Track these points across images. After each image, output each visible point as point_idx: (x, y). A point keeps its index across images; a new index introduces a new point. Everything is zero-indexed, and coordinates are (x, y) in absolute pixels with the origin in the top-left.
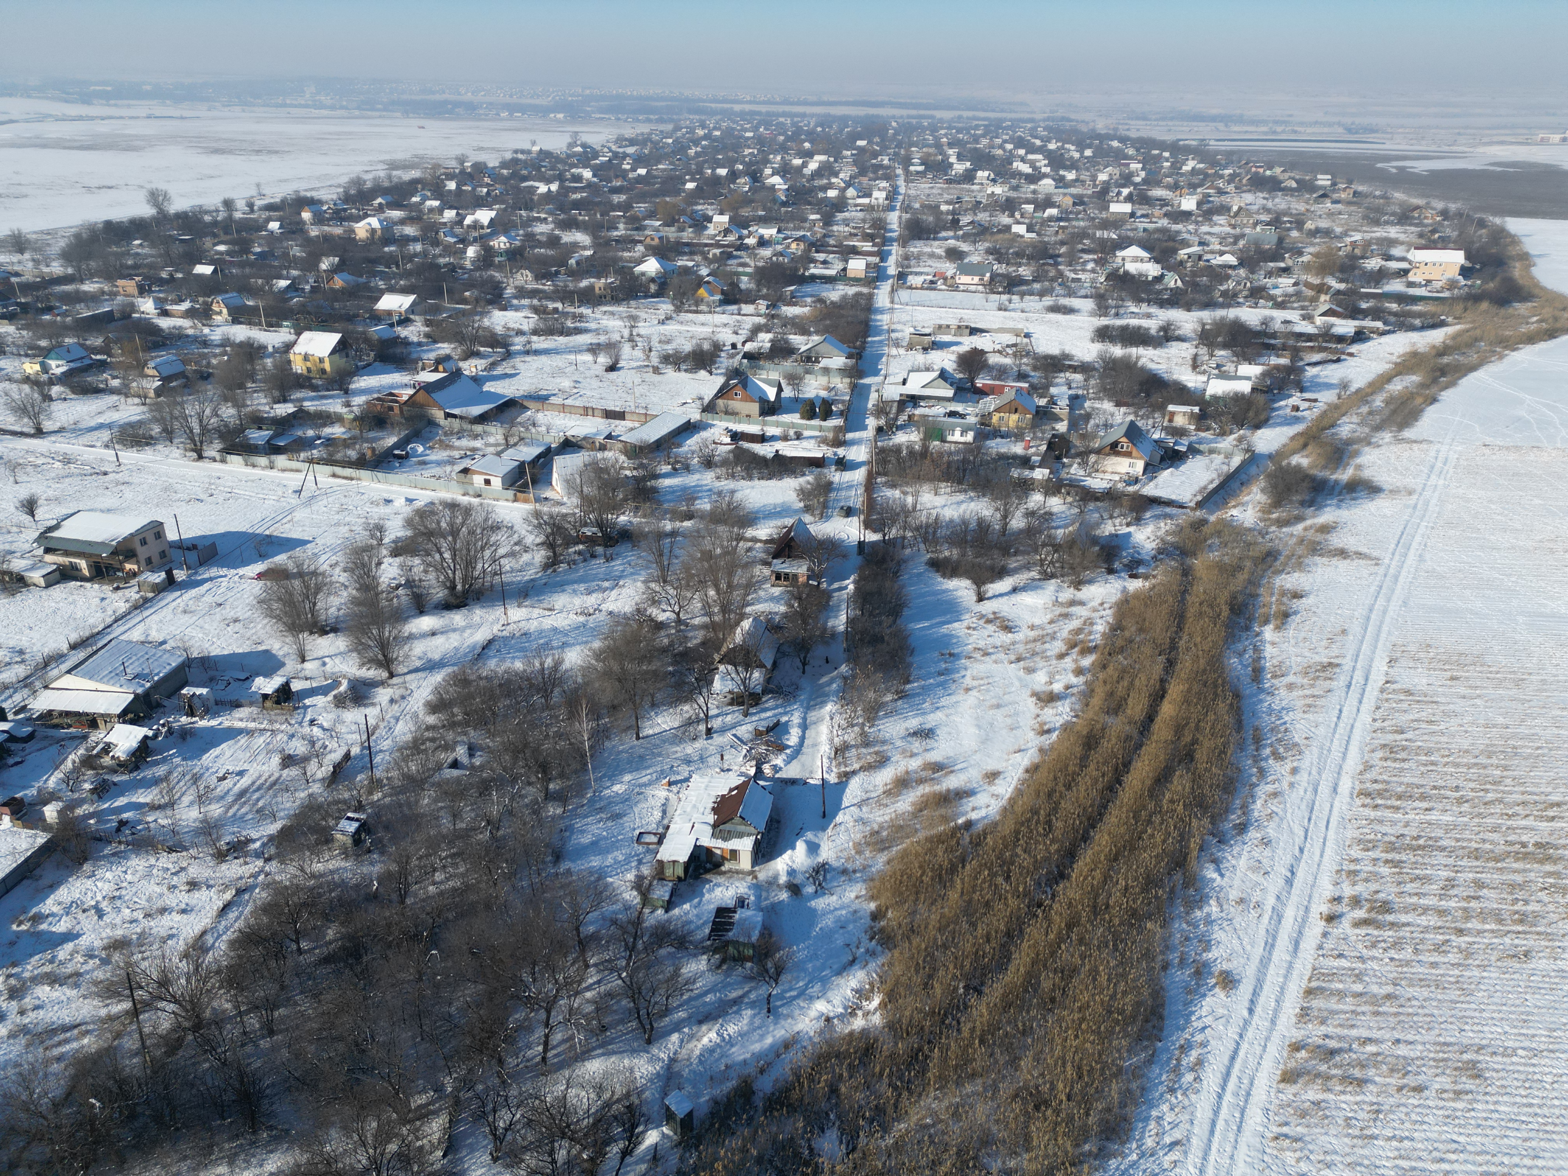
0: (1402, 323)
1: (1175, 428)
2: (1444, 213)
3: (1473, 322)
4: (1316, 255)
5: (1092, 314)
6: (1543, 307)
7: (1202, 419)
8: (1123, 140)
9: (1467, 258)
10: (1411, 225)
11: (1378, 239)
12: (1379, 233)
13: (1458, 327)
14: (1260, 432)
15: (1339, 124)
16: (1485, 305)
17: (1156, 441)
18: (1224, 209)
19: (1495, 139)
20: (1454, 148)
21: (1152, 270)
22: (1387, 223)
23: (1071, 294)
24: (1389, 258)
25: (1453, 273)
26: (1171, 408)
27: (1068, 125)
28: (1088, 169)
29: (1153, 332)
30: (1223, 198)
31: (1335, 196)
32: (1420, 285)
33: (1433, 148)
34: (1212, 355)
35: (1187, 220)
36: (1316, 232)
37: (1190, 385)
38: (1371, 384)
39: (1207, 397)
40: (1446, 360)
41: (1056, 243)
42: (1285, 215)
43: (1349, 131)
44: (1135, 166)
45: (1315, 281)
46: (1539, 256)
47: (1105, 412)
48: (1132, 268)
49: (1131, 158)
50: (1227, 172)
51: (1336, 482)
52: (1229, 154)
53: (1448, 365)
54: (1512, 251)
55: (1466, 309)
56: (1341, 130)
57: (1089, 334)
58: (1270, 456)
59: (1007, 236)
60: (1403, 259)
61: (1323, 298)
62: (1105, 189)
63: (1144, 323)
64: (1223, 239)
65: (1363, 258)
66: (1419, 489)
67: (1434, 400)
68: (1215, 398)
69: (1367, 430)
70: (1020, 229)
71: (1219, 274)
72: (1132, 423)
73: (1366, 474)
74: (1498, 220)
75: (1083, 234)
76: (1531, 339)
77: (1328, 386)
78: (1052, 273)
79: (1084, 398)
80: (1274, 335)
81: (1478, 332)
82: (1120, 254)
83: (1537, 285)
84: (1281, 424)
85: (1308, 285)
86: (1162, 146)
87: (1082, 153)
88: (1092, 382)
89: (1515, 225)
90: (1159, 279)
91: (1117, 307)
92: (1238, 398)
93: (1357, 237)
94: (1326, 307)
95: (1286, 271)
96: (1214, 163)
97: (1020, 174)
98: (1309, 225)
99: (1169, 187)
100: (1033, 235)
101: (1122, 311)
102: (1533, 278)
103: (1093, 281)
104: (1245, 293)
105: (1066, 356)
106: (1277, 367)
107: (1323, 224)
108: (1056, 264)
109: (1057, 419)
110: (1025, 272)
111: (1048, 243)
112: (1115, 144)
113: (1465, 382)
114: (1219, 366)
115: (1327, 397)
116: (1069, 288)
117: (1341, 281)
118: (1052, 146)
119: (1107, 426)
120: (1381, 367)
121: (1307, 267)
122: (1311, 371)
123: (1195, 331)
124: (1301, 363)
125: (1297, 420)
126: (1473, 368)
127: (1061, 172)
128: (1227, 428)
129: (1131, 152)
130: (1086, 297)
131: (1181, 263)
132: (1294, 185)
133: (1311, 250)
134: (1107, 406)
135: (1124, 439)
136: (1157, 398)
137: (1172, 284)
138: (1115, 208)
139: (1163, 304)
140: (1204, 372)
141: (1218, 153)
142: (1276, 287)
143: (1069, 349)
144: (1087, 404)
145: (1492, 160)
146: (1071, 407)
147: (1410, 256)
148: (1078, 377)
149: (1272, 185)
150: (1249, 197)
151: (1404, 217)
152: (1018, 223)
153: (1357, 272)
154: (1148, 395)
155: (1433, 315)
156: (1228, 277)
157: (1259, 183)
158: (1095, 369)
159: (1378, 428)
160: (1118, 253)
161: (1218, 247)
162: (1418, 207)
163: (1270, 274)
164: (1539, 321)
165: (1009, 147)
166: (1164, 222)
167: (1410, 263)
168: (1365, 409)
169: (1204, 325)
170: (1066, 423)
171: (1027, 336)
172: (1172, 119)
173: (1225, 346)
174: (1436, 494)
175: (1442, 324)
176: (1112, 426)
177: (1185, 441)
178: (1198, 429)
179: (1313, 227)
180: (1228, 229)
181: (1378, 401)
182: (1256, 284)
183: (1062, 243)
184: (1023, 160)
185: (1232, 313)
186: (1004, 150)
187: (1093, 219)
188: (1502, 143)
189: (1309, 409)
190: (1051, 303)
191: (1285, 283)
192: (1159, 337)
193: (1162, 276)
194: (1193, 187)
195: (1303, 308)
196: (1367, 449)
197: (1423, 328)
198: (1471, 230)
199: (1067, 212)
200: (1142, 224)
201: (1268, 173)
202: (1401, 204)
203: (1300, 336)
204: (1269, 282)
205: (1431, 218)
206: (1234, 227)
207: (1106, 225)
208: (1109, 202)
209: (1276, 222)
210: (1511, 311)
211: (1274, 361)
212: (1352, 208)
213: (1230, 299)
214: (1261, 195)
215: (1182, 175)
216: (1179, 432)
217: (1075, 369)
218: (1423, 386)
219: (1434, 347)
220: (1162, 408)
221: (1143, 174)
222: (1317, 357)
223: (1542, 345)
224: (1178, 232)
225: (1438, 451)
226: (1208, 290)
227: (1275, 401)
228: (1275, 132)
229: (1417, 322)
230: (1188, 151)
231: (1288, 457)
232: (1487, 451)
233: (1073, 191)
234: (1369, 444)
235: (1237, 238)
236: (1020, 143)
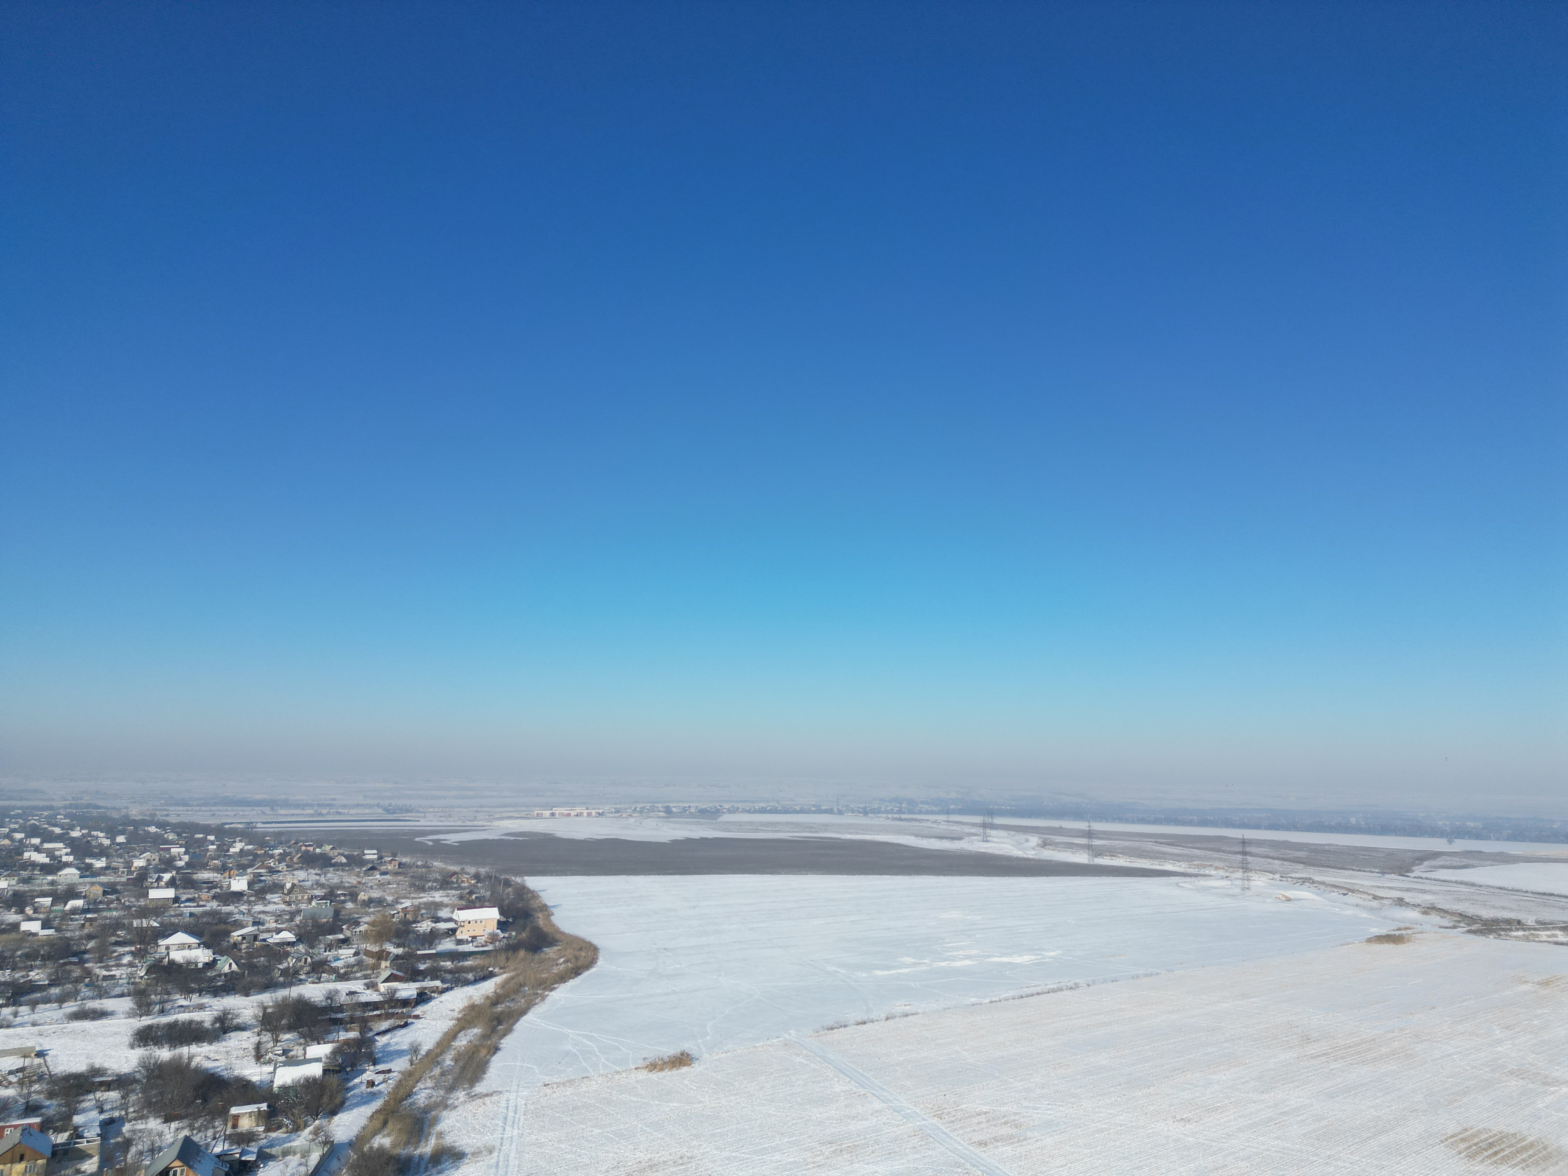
0: (457, 979)
1: (241, 1134)
2: (477, 876)
3: (516, 969)
4: (372, 924)
5: (131, 1014)
6: (566, 949)
7: (270, 1119)
8: (161, 825)
9: (501, 913)
10: (452, 889)
11: (425, 904)
12: (426, 898)
13: (504, 976)
14: (336, 1118)
15: (378, 805)
16: (522, 953)
17: (218, 1156)
18: (277, 887)
19: (505, 815)
20: (475, 823)
21: (203, 956)
22: (431, 889)
23: (102, 994)
24: (437, 920)
25: (492, 927)
26: (234, 1110)
27: (95, 812)
28: (120, 856)
29: (207, 1025)
30: (275, 877)
31: (383, 868)
32: (467, 942)
33: (459, 823)
34: (276, 1041)
35: (238, 901)
36: (370, 902)
37: (255, 1079)
38: (439, 1044)
39: (275, 1090)
40: (499, 1008)
41: (81, 938)
42: (338, 888)
43: (388, 811)
44: (176, 850)
45: (375, 949)
46: (554, 906)
47: (150, 1131)
48: (178, 956)
49: (172, 843)
50: (277, 852)
51: (421, 1157)
52: (278, 835)
53: (502, 1012)
54: (534, 904)
55: (508, 959)
56: (380, 811)
57: (127, 1039)
58: (351, 1144)
59: (13, 936)
60: (450, 920)
61: (384, 964)
62: (143, 874)
63: (196, 1016)
64: (278, 917)
65: (415, 922)
66: (498, 1145)
67: (496, 1049)
68: (284, 1089)
69: (442, 1093)
70: (34, 927)
71: (278, 952)
72: (187, 1139)
73: (448, 1140)
74: (518, 880)
75: (117, 925)
76: (563, 978)
77: (400, 1053)
78: (77, 972)
79: (121, 1120)
80: (340, 1009)
81: (521, 978)
82: (163, 942)
83: (558, 931)
84: (358, 1105)
85: (368, 953)
86: (207, 830)
87: (113, 839)
88: (133, 1098)
89: (533, 882)
90: (210, 965)
91: (162, 1002)
92: (310, 1084)
93: (407, 903)
94: (386, 974)
95: (346, 942)
96: (262, 844)
97: (34, 865)
98: (362, 896)
99: (216, 869)
100: (51, 932)
101: (168, 1006)
102: (553, 925)
103: (131, 976)
104: (307, 969)
105: (96, 1072)
106: (347, 1042)
107: (376, 894)
108: (82, 962)
109: (84, 1156)
110: (37, 975)
111: (71, 939)
112: (153, 829)
113: (518, 1026)
114: (285, 1052)
115: (400, 1065)
116: (99, 987)
117: (398, 946)
118: (76, 834)
119: (153, 1150)
120: (446, 1025)
121: (365, 936)
122: (382, 1041)
123: (255, 1017)
124: (370, 1034)
125: (373, 1096)
126: (523, 1012)
127: (88, 861)
128: (301, 1122)
129: (171, 836)
130: (122, 995)
131: (235, 945)
132: (344, 860)
133: (367, 919)
134: (154, 1124)
135: (177, 1163)
136: (216, 1102)
137: (226, 969)
138: (154, 894)
139: (216, 992)
140: (270, 1062)
141: (266, 834)
142: (337, 959)
143: (98, 1063)
144: (126, 1128)
145: (506, 831)
146: (103, 1136)
147: (455, 917)
148: (113, 1095)
149: (324, 862)
150: (301, 875)
151: (445, 883)
152: (30, 919)
153: (411, 936)
154: (205, 1100)
155: (483, 968)
156: (287, 955)
157: (310, 861)
158: (135, 1081)
159: (451, 1089)
160: (161, 942)
161: (274, 925)
162: (455, 873)
163: (329, 947)
164: (566, 962)
165: (19, 836)
166: (214, 905)
167: (456, 922)
168: (437, 1071)
169: (265, 1008)
170: (96, 1159)
171: (40, 1054)
172: (215, 804)
173: (290, 1028)
174: (514, 1147)
175: (491, 975)
176: (160, 1149)
177: (254, 1148)
178: (268, 1130)
179: (366, 898)
180: (283, 907)
181: (448, 1061)
182: (316, 958)
183: (90, 937)
184: (37, 849)
185: (294, 992)
186: (12, 839)
187: (129, 907)
188: (510, 818)
189: (385, 1081)
190: (74, 1009)
191: (346, 954)
192: (214, 1030)
193: (215, 961)
194: (242, 868)
195: (365, 977)
196: (445, 1113)
197: (476, 981)
198: (500, 889)
199: (95, 902)
200: (187, 909)
201: (318, 850)
202: (441, 871)
203: (367, 1005)
204: (330, 955)
205: (467, 882)
206: (289, 904)
207: (144, 913)
208: (147, 888)
209: (331, 895)
210: (542, 955)
211: (344, 1036)
212: (399, 878)
213: (292, 977)
214: (313, 871)
215: (230, 856)
216: (247, 1138)
217: (108, 1086)
218: (485, 1037)
219: (488, 997)
220: (223, 1113)
221: (186, 858)
222: (385, 1025)
223: (572, 983)
224: (230, 914)
225: (508, 1100)
226: (267, 970)
227: (349, 1080)
228: (321, 814)
229: (470, 976)
230: (234, 834)
231: (369, 1141)
232: (548, 1091)
233: (103, 879)
234: (446, 1107)
235: (293, 915)
236: (33, 831)
